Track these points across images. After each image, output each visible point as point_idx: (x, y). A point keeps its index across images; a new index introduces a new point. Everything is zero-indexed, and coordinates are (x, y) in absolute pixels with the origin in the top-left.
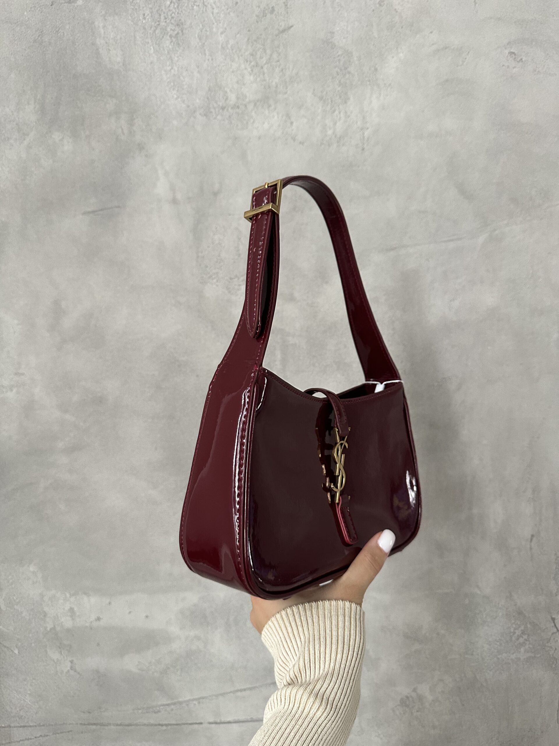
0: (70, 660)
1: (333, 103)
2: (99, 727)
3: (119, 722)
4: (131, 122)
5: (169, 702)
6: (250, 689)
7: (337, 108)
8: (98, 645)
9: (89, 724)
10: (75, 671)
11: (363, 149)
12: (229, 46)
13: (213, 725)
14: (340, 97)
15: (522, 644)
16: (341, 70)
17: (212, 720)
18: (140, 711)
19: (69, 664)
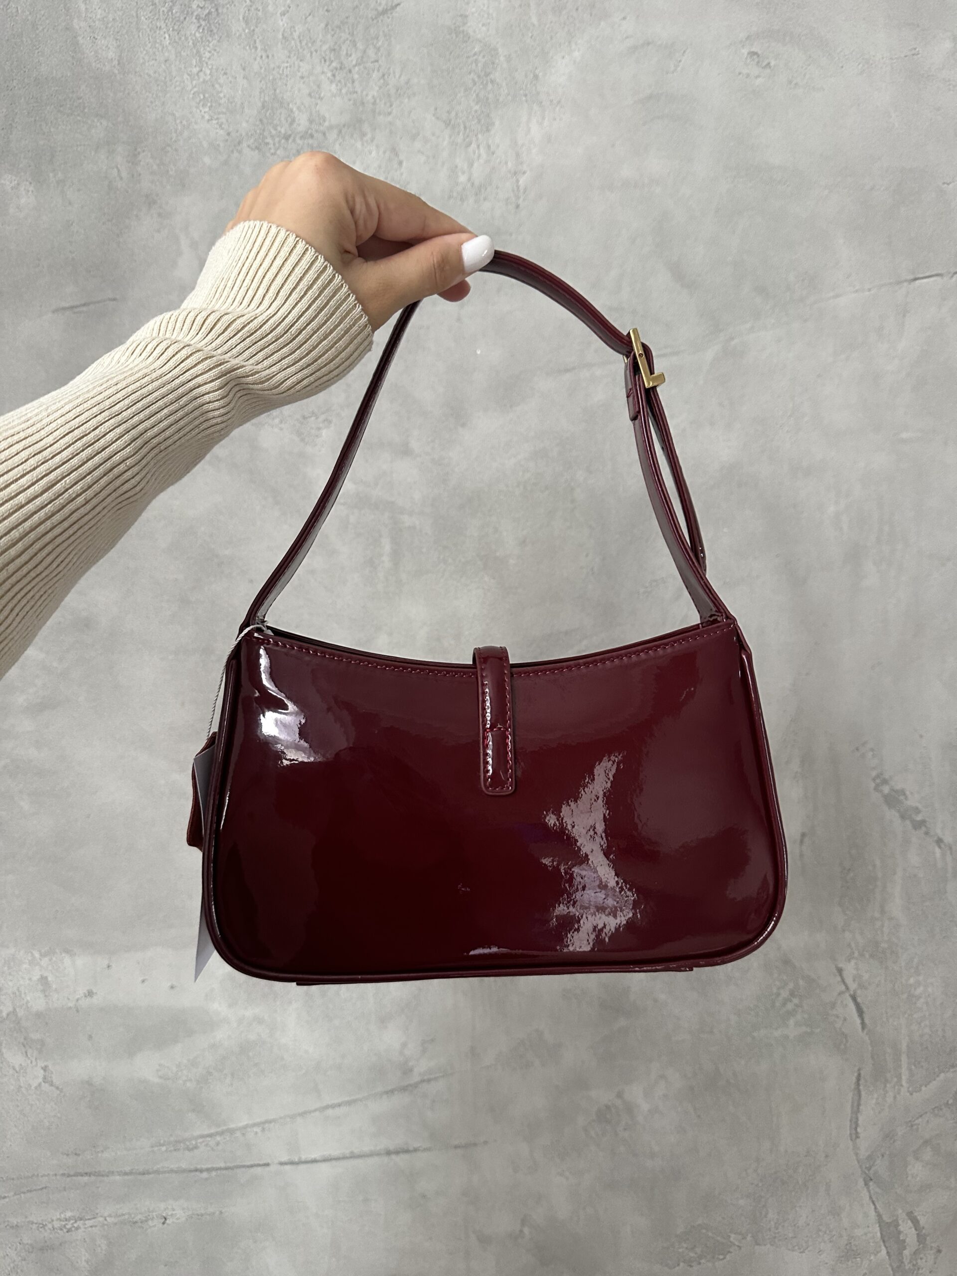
0: (43, 1065)
1: (468, 130)
2: (93, 1178)
3: (127, 1169)
4: (133, 158)
5: (213, 1131)
6: (349, 1103)
7: (474, 139)
8: (90, 1037)
9: (77, 1174)
10: (52, 1084)
11: (518, 206)
12: (296, 35)
13: (287, 1167)
14: (479, 121)
15: (791, 1014)
16: (479, 77)
17: (285, 1159)
18: (164, 1148)
19: (41, 1073)
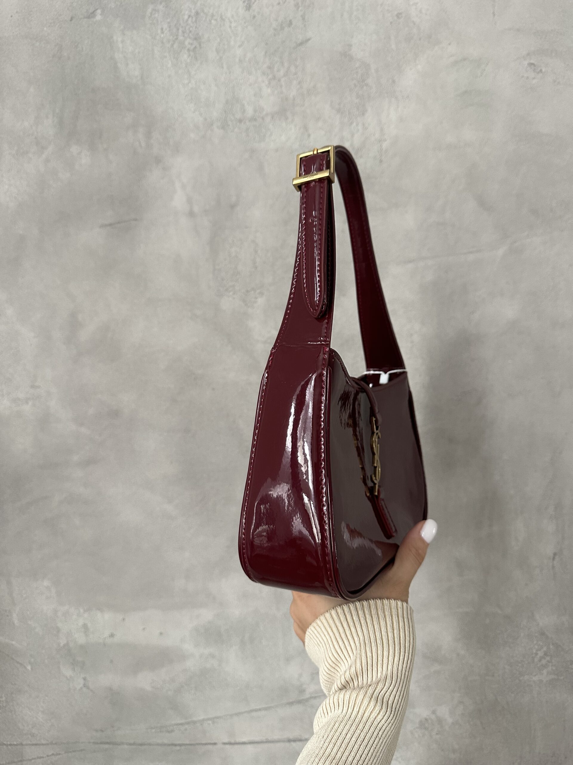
0: (83, 676)
1: (351, 115)
2: (111, 746)
3: (132, 741)
4: (148, 135)
5: (183, 721)
6: (266, 709)
7: (355, 120)
8: (112, 661)
9: (101, 743)
10: (88, 688)
11: (381, 161)
12: (247, 59)
13: (228, 746)
14: (358, 109)
15: (545, 666)
16: (359, 82)
17: (226, 741)
18: (153, 731)
19: (82, 682)
